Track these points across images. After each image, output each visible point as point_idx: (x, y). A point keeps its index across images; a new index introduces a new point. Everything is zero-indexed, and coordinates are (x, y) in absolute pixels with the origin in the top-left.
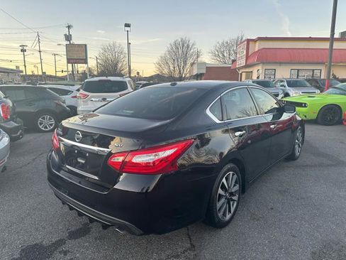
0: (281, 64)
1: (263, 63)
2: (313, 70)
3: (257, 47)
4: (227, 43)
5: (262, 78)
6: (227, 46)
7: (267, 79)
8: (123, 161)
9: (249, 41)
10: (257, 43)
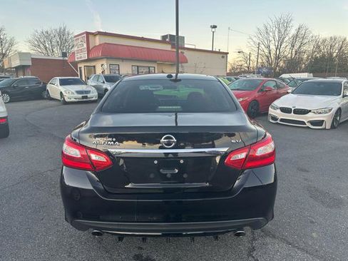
0: (123, 60)
1: (107, 58)
2: (149, 67)
3: (98, 41)
4: (47, 32)
5: (107, 73)
6: (47, 35)
7: (112, 74)
8: (247, 156)
9: (88, 34)
10: (97, 37)
